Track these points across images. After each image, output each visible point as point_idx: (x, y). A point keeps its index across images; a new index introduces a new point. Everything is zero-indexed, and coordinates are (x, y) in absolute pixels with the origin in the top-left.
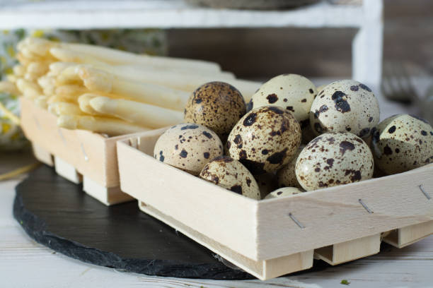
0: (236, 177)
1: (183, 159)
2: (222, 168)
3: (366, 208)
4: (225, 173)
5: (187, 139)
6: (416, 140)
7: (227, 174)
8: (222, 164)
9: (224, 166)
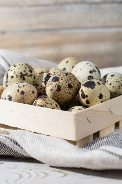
0: (51, 104)
1: (22, 95)
2: (44, 101)
3: (111, 112)
4: (46, 103)
5: (22, 86)
6: (120, 84)
7: (47, 104)
8: (43, 100)
9: (45, 100)
